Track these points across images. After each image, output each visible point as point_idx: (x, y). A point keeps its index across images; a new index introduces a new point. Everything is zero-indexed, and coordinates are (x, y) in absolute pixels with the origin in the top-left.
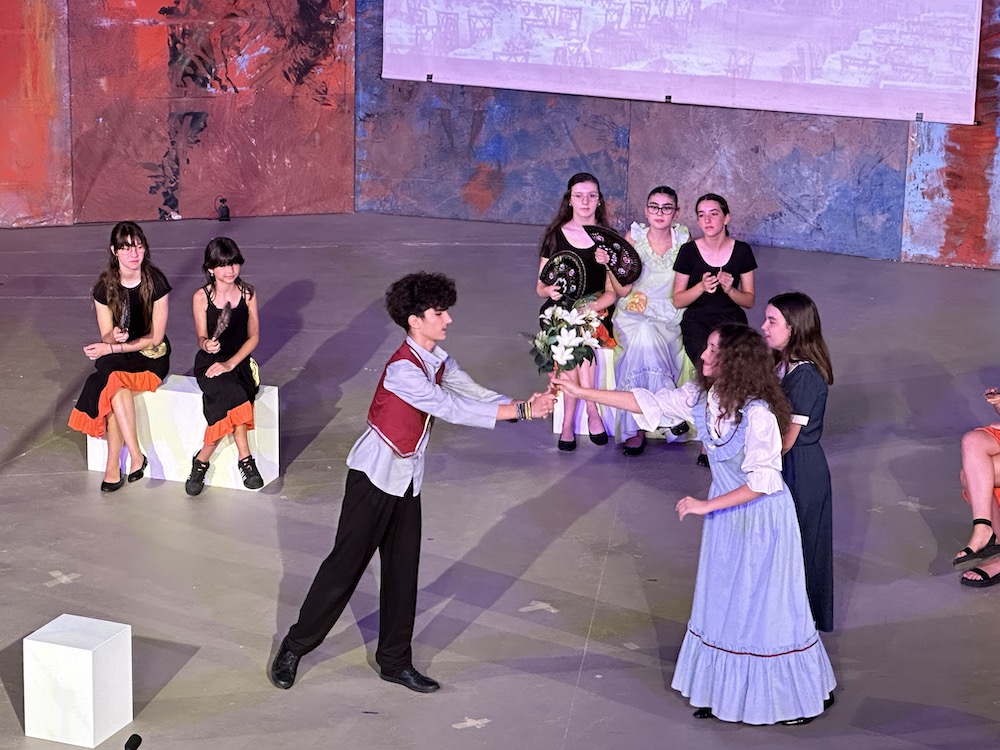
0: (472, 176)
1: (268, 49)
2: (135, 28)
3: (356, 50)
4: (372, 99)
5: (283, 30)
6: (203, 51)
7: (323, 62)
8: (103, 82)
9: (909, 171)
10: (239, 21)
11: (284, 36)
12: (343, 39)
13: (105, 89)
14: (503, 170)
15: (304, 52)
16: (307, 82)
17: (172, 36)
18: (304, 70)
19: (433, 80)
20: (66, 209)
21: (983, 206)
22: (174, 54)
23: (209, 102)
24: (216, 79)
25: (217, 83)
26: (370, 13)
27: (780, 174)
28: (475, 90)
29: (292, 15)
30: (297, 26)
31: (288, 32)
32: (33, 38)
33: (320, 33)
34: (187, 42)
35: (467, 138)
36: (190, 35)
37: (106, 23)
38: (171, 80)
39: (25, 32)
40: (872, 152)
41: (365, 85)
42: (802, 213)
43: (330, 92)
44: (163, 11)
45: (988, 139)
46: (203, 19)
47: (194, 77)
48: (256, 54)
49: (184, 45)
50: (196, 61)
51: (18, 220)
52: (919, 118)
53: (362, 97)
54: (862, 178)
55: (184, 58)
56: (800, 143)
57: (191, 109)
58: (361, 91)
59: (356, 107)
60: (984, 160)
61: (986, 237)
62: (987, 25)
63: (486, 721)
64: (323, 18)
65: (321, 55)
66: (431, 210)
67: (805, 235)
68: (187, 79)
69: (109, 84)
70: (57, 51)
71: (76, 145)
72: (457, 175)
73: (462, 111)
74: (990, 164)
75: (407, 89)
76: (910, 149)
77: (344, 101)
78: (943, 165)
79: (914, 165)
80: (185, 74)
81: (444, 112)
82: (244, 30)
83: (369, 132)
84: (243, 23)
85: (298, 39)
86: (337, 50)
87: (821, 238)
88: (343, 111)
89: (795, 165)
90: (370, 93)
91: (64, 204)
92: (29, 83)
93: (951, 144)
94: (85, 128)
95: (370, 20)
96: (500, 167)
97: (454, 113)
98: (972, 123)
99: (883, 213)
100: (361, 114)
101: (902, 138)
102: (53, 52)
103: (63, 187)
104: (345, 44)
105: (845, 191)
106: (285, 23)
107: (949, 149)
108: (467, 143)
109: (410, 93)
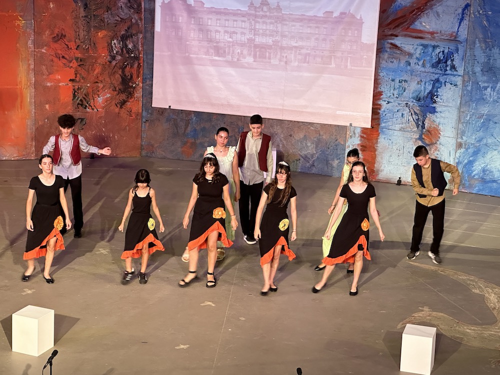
0: (185, 143)
1: (109, 95)
2: (60, 86)
3: (143, 96)
4: (148, 114)
5: (115, 88)
6: (85, 95)
7: (130, 100)
8: (47, 106)
9: (347, 144)
10: (99, 85)
11: (116, 90)
12: (138, 92)
13: (48, 109)
14: (196, 142)
15: (123, 97)
16: (124, 108)
17: (74, 89)
18: (123, 103)
19: (171, 108)
20: (32, 154)
21: (374, 158)
22: (74, 96)
23: (87, 114)
24: (90, 106)
25: (90, 107)
26: (148, 83)
27: (300, 145)
28: (186, 112)
29: (119, 83)
30: (121, 87)
31: (117, 89)
32: (21, 89)
33: (129, 89)
34: (79, 92)
35: (183, 129)
36: (81, 89)
37: (49, 84)
38: (73, 106)
39: (18, 87)
40: (334, 137)
41: (146, 109)
42: (307, 159)
43: (132, 111)
44: (71, 80)
45: (376, 133)
46: (85, 83)
47: (82, 105)
48: (105, 97)
49: (78, 93)
50: (82, 99)
51: (14, 157)
52: (351, 125)
53: (144, 114)
54: (330, 146)
55: (78, 98)
56: (307, 134)
57: (81, 117)
58: (144, 112)
59: (142, 117)
60: (375, 141)
61: (375, 169)
62: (375, 92)
63: (188, 346)
64: (131, 84)
65: (129, 98)
66: (169, 156)
67: (308, 167)
68: (79, 106)
69: (50, 107)
70: (30, 94)
71: (37, 129)
72: (179, 144)
73: (182, 120)
74: (377, 143)
75: (162, 111)
76: (347, 136)
77: (138, 115)
78: (359, 142)
79: (349, 142)
80: (78, 104)
81: (175, 120)
82: (101, 88)
83: (147, 127)
84: (101, 85)
85: (121, 92)
86: (135, 96)
87: (314, 169)
88: (137, 119)
89: (305, 142)
90: (148, 112)
91: (32, 151)
92: (19, 106)
93: (362, 135)
94: (40, 123)
95: (147, 85)
96: (195, 141)
97: (179, 120)
98: (370, 127)
99: (337, 159)
100: (144, 120)
101: (345, 132)
102: (29, 95)
103: (31, 145)
104: (138, 94)
105: (323, 151)
106: (116, 86)
107: (362, 137)
108: (183, 132)
109: (162, 112)
